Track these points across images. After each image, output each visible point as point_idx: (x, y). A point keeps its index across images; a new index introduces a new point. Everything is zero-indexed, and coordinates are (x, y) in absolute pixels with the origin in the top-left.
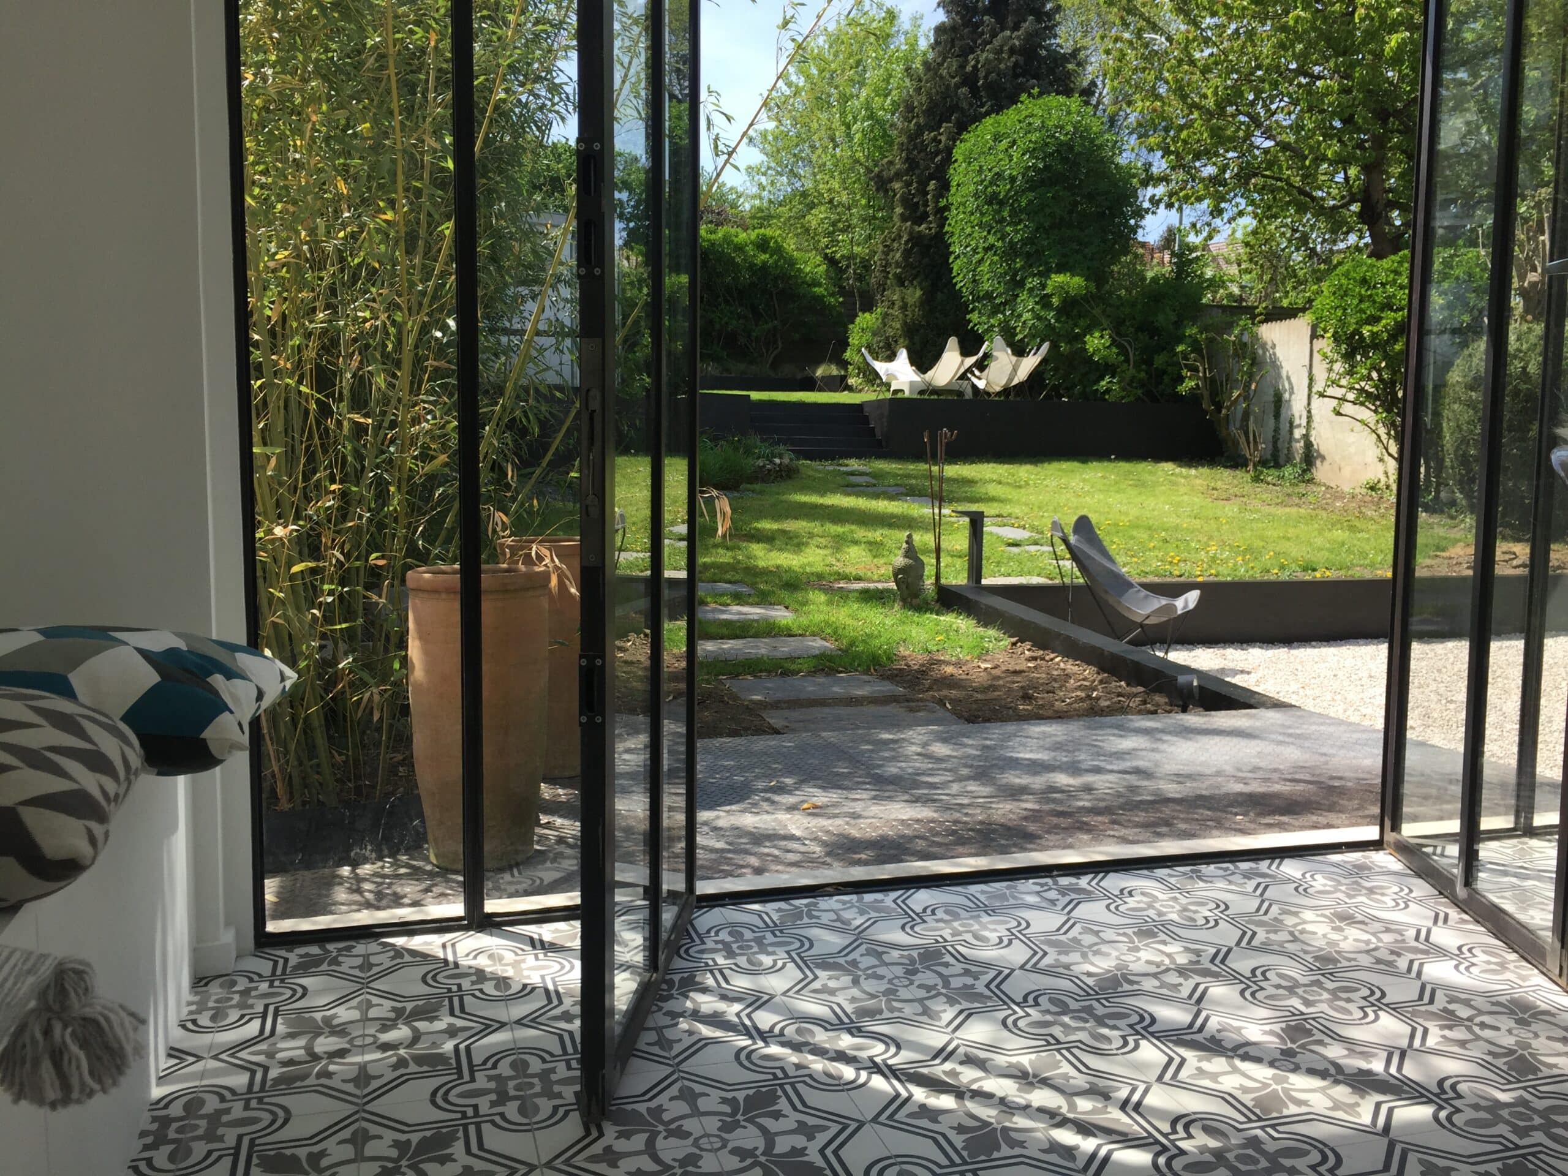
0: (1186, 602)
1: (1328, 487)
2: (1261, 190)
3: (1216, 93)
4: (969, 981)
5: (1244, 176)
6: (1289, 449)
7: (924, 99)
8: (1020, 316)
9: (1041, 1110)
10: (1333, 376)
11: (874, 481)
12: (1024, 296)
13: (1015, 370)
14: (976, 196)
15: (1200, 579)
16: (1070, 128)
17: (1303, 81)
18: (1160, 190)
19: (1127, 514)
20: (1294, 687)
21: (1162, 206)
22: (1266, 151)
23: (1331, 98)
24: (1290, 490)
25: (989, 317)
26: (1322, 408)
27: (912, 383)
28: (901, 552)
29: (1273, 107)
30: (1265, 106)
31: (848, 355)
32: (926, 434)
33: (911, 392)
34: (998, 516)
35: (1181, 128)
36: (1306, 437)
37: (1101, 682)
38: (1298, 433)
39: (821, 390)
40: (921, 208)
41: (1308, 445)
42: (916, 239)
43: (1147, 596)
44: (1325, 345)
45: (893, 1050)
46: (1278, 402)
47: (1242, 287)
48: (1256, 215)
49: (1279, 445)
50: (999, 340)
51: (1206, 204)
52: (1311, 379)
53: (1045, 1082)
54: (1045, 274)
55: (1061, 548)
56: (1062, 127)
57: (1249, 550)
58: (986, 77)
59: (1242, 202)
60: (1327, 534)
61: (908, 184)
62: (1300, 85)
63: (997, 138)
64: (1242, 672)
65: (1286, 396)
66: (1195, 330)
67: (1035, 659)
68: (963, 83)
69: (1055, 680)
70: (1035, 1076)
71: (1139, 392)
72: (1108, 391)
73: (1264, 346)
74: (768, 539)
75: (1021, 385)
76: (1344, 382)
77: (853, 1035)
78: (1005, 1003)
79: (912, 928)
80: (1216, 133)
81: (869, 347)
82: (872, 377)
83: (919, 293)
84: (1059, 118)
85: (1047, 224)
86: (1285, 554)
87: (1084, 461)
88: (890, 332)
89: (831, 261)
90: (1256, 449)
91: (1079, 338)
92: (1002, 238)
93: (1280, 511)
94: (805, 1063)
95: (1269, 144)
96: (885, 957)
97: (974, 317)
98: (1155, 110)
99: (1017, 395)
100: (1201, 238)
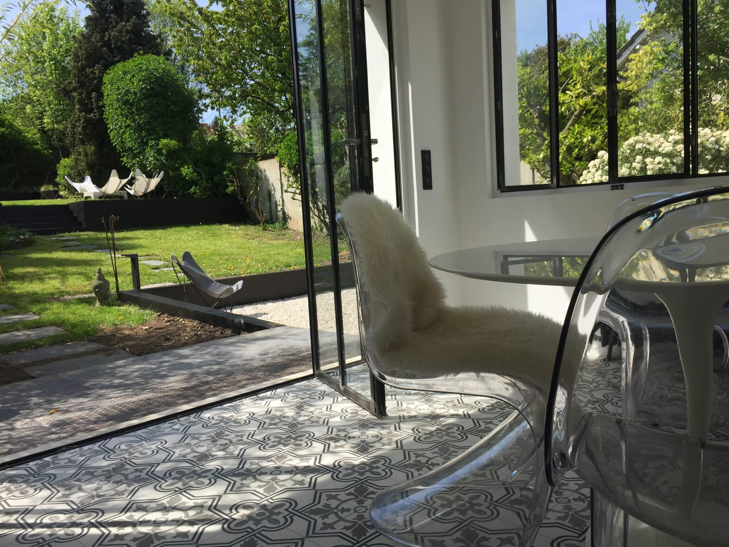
0: (237, 286)
1: (294, 231)
2: (252, 102)
3: (226, 59)
4: (138, 474)
5: (244, 95)
6: (277, 215)
7: (84, 52)
8: (148, 159)
9: (172, 521)
10: (290, 183)
11: (79, 243)
12: (148, 149)
13: (148, 185)
14: (118, 100)
15: (243, 275)
16: (160, 70)
17: (264, 56)
18: (208, 101)
19: (209, 249)
20: (286, 317)
21: (209, 108)
22: (252, 86)
23: (275, 64)
24: (279, 233)
25: (132, 160)
26: (287, 197)
27: (95, 193)
28: (95, 277)
29: (253, 66)
30: (249, 65)
31: (58, 179)
32: (103, 218)
33: (95, 197)
34: (147, 255)
35: (213, 73)
36: (283, 209)
37: (201, 327)
38: (279, 208)
39: (44, 198)
40: (90, 106)
41: (284, 213)
42: (88, 121)
43: (220, 286)
44: (285, 170)
45: (100, 514)
46: (270, 195)
47: (251, 145)
48: (251, 114)
49: (272, 213)
50: (138, 171)
51: (229, 108)
52: (282, 185)
53: (175, 509)
54: (158, 139)
55: (178, 268)
56: (157, 70)
57: (264, 260)
58: (115, 44)
59: (245, 108)
60: (295, 251)
61: (81, 94)
62: (262, 58)
63: (125, 73)
64: (265, 314)
65: (273, 192)
66: (230, 164)
67: (170, 321)
68: (104, 46)
69: (180, 330)
70: (169, 507)
71: (209, 193)
72: (195, 193)
73: (261, 171)
74: (22, 278)
75: (152, 192)
76: (294, 186)
77: (80, 513)
78: (155, 479)
79: (109, 457)
80: (228, 76)
81: (69, 176)
82: (73, 191)
83: (93, 148)
84: (155, 65)
85: (155, 115)
86: (278, 261)
87: (187, 226)
88: (80, 168)
89: (42, 131)
90: (263, 216)
91: (178, 169)
92: (134, 121)
93: (275, 242)
94: (54, 532)
95: (252, 82)
96: (95, 474)
97: (125, 159)
98: (199, 65)
99: (151, 196)
100: (229, 123)
